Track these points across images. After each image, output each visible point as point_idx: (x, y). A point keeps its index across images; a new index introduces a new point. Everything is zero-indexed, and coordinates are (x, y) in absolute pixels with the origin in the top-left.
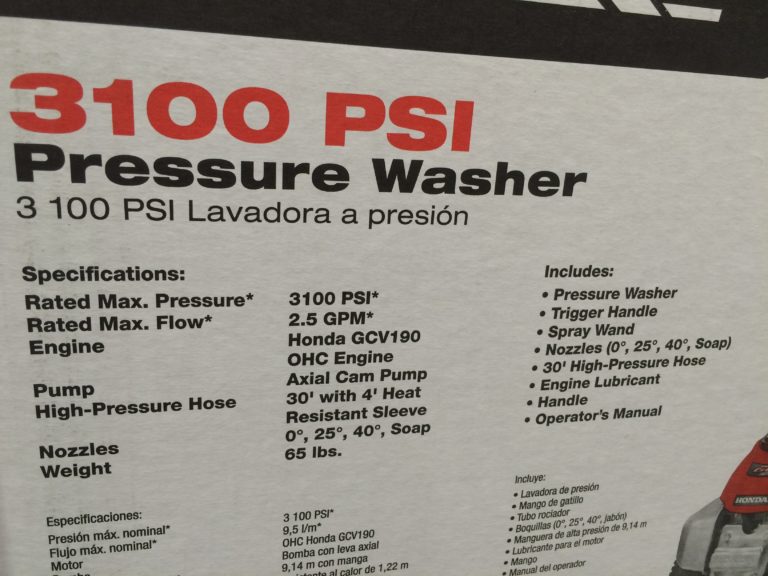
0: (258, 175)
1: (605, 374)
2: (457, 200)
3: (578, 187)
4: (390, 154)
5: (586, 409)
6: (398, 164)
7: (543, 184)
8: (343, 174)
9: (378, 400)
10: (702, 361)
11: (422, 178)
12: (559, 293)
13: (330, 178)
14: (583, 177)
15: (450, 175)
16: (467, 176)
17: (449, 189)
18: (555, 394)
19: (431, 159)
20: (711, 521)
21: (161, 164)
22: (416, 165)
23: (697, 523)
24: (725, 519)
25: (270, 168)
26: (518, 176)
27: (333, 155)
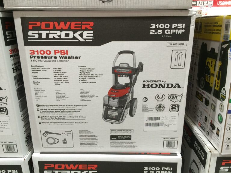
0: (49, 58)
1: (88, 78)
2: (68, 59)
3: (80, 58)
4: (61, 55)
5: (87, 82)
6: (61, 56)
7: (76, 58)
8: (56, 57)
9: (63, 79)
10: (100, 77)
11: (64, 57)
12: (80, 69)
13: (55, 58)
14: (81, 57)
15: (67, 57)
16: (68, 57)
17: (67, 58)
18: (82, 80)
19: (65, 56)
20: (107, 97)
21: (41, 57)
22: (63, 56)
23: (105, 97)
24: (109, 97)
25: (50, 57)
26: (74, 57)
27: (55, 56)
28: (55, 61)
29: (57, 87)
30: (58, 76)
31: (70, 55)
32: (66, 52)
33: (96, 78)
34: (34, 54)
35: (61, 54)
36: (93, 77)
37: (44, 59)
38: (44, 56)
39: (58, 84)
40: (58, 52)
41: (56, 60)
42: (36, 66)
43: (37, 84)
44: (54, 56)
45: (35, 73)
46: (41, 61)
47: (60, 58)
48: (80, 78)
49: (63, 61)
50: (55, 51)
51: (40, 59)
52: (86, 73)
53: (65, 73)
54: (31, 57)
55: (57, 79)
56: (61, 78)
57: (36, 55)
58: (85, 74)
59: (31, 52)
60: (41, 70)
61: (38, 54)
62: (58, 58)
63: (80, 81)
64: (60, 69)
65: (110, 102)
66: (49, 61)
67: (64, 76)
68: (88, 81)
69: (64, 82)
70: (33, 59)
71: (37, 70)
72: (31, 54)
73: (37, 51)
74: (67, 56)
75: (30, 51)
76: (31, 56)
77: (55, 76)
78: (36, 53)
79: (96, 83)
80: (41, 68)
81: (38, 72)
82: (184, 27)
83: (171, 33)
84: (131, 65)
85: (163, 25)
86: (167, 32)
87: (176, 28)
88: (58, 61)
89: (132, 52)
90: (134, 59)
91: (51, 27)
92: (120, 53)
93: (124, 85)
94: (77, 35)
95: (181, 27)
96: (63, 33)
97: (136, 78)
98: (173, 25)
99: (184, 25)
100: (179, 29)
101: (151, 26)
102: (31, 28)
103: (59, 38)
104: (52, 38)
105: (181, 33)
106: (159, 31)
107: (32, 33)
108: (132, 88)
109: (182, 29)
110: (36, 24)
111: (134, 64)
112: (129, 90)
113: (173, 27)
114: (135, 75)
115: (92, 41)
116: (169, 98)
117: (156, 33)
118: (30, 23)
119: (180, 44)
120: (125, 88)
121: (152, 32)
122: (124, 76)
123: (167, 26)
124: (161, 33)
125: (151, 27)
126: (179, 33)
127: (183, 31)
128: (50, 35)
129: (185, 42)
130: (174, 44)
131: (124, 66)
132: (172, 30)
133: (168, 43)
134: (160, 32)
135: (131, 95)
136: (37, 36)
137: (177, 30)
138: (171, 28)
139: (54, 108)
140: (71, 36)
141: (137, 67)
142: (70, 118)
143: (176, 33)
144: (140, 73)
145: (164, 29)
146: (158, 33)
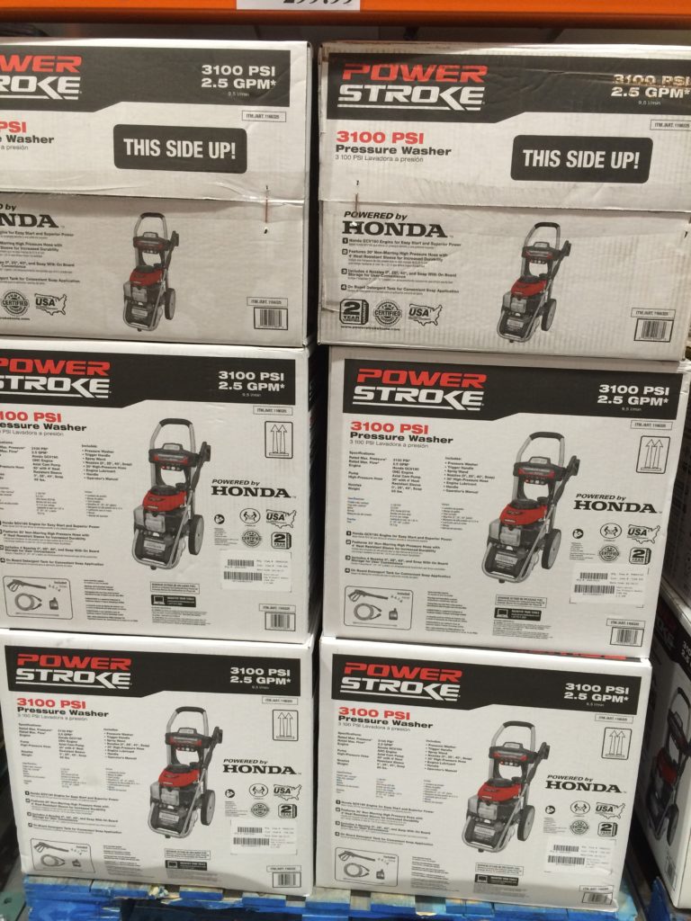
0: (388, 438)
1: (462, 482)
2: (426, 443)
3: (451, 441)
5: (458, 489)
6: (414, 436)
7: (443, 441)
8: (403, 438)
9: (410, 482)
10: (487, 481)
11: (418, 439)
12: (449, 463)
13: (401, 439)
14: (452, 439)
15: (424, 439)
16: (427, 439)
17: (424, 441)
18: (450, 485)
19: (420, 435)
20: (498, 525)
21: (373, 435)
22: (417, 436)
23: (494, 524)
24: (502, 525)
25: (390, 436)
26: (438, 439)
27: (402, 434)
28: (400, 445)
29: (396, 498)
30: (401, 474)
31: (430, 435)
32: (423, 429)
33: (478, 483)
34: (360, 428)
35: (414, 432)
36: (472, 481)
37: (378, 441)
38: (378, 433)
39: (398, 492)
40: (409, 429)
41: (402, 442)
42: (360, 453)
43: (356, 489)
44: (399, 434)
45: (355, 466)
46: (372, 443)
47: (411, 440)
48: (446, 481)
49: (415, 446)
50: (402, 426)
51: (370, 439)
52: (460, 472)
53: (416, 469)
54: (352, 436)
55: (397, 482)
56: (407, 479)
57: (363, 431)
58: (458, 473)
59: (353, 425)
60: (368, 461)
61: (367, 429)
62: (407, 439)
63: (446, 488)
64: (407, 461)
65: (502, 534)
66: (387, 444)
67: (414, 475)
68: (461, 488)
69: (412, 487)
70: (356, 438)
71: (360, 460)
72: (353, 428)
73: (367, 425)
74: (426, 436)
75: (354, 423)
76: (352, 433)
77: (396, 474)
78: (363, 427)
79: (476, 492)
80: (368, 457)
81: (362, 464)
82: (667, 393)
83: (641, 403)
84: (555, 462)
85: (625, 388)
86: (633, 401)
87: (651, 395)
88: (405, 445)
89: (558, 436)
90: (562, 449)
91: (402, 380)
92: (534, 436)
93: (536, 500)
94: (450, 397)
95: (662, 393)
96: (424, 392)
97: (562, 489)
98: (646, 388)
99: (668, 389)
100: (657, 397)
101: (601, 388)
102: (363, 381)
103: (414, 401)
104: (401, 400)
105: (660, 404)
106: (616, 398)
107: (363, 390)
108: (552, 509)
109: (664, 396)
110: (373, 373)
111: (561, 460)
112: (545, 512)
113: (645, 392)
114: (561, 482)
115: (479, 409)
116: (629, 533)
117: (610, 402)
118: (361, 370)
119: (658, 426)
120: (538, 506)
121: (602, 400)
122: (537, 482)
123: (633, 390)
124: (621, 402)
125: (601, 391)
126: (656, 404)
127: (666, 400)
128: (397, 394)
129: (668, 423)
130: (645, 425)
131: (540, 461)
132: (642, 399)
133: (634, 423)
134: (618, 400)
135: (548, 522)
136: (371, 396)
137: (653, 399)
138: (640, 394)
139: (382, 541)
140: (438, 399)
141: (566, 465)
142: (413, 565)
143: (652, 404)
144: (572, 478)
145: (626, 396)
146: (615, 402)
